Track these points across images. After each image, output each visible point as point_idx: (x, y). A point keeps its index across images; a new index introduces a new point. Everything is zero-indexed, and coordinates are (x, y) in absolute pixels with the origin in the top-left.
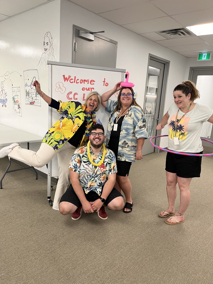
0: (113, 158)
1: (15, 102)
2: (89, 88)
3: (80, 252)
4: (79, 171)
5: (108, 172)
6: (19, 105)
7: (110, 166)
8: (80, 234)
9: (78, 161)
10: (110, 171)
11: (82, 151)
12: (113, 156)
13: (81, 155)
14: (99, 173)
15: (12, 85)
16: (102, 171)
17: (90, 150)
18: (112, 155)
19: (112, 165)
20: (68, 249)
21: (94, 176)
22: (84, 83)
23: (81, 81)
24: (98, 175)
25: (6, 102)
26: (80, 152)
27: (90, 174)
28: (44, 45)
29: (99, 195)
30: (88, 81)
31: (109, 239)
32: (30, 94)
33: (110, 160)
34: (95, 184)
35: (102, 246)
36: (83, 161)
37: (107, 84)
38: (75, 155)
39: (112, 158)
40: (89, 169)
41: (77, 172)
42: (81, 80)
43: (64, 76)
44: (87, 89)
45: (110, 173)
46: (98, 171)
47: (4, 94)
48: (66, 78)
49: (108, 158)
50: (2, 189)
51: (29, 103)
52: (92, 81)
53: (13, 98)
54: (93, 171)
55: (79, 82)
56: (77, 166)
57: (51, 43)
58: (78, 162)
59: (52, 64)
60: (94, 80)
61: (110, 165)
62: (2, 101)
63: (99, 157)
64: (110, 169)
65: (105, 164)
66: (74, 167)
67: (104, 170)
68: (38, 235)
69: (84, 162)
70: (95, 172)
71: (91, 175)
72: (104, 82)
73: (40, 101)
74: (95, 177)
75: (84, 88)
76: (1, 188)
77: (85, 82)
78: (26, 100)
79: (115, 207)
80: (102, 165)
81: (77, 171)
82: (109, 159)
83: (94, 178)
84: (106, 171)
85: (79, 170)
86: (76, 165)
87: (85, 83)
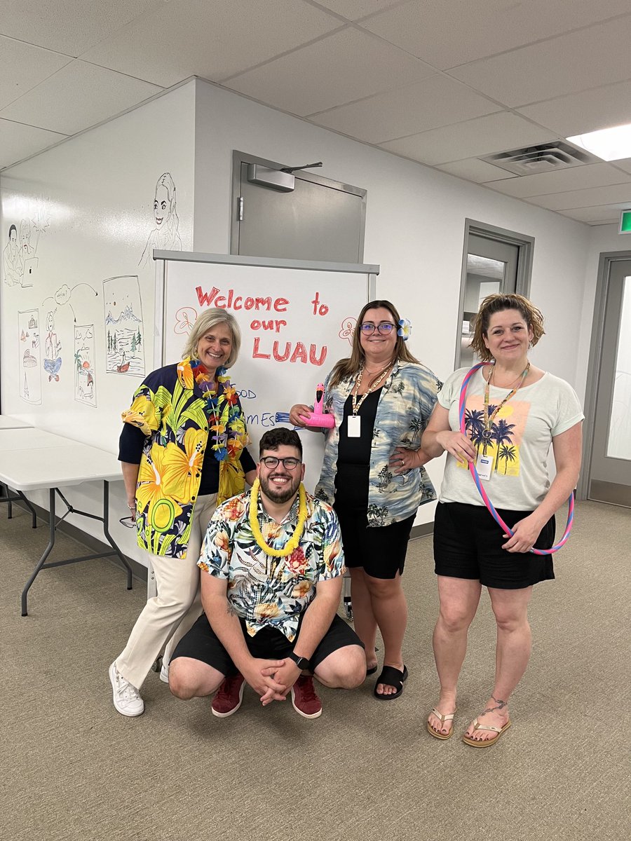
0: (329, 531)
1: (79, 366)
2: (272, 322)
3: (219, 819)
4: (226, 574)
5: (314, 573)
6: (89, 375)
7: (319, 555)
8: (230, 761)
9: (221, 543)
10: (320, 570)
11: (234, 511)
12: (329, 524)
13: (232, 525)
14: (286, 578)
15: (75, 321)
16: (295, 572)
17: (259, 508)
18: (327, 521)
19: (328, 552)
20: (185, 808)
21: (273, 587)
22: (257, 307)
23: (249, 303)
24: (285, 583)
25: (58, 368)
26: (228, 514)
27: (261, 583)
28: (155, 208)
29: (291, 641)
30: (268, 301)
31: (317, 783)
32: (117, 344)
33: (321, 538)
34: (276, 610)
35: (291, 804)
36: (238, 543)
37: (323, 310)
38: (215, 525)
39: (326, 531)
40: (258, 566)
41: (221, 576)
42: (249, 300)
43: (199, 290)
44: (266, 324)
45: (321, 575)
46: (285, 572)
47: (54, 345)
48: (206, 294)
49: (315, 530)
50: (26, 617)
51: (116, 368)
52: (281, 302)
53: (77, 356)
54: (269, 573)
55: (243, 306)
56: (220, 558)
57: (173, 201)
58: (222, 547)
59: (164, 259)
60: (288, 300)
61: (319, 552)
62: (50, 365)
63: (286, 528)
64: (321, 565)
65: (305, 548)
66: (211, 560)
67: (302, 567)
68: (102, 761)
69: (242, 546)
70: (276, 575)
71: (263, 586)
72: (316, 302)
73: (142, 362)
74: (276, 590)
75: (258, 322)
76: (25, 614)
77: (260, 304)
78: (109, 359)
79: (338, 677)
80: (297, 552)
81: (221, 573)
82: (317, 534)
83: (272, 595)
84: (309, 570)
85: (225, 569)
86: (218, 555)
87: (258, 309)
